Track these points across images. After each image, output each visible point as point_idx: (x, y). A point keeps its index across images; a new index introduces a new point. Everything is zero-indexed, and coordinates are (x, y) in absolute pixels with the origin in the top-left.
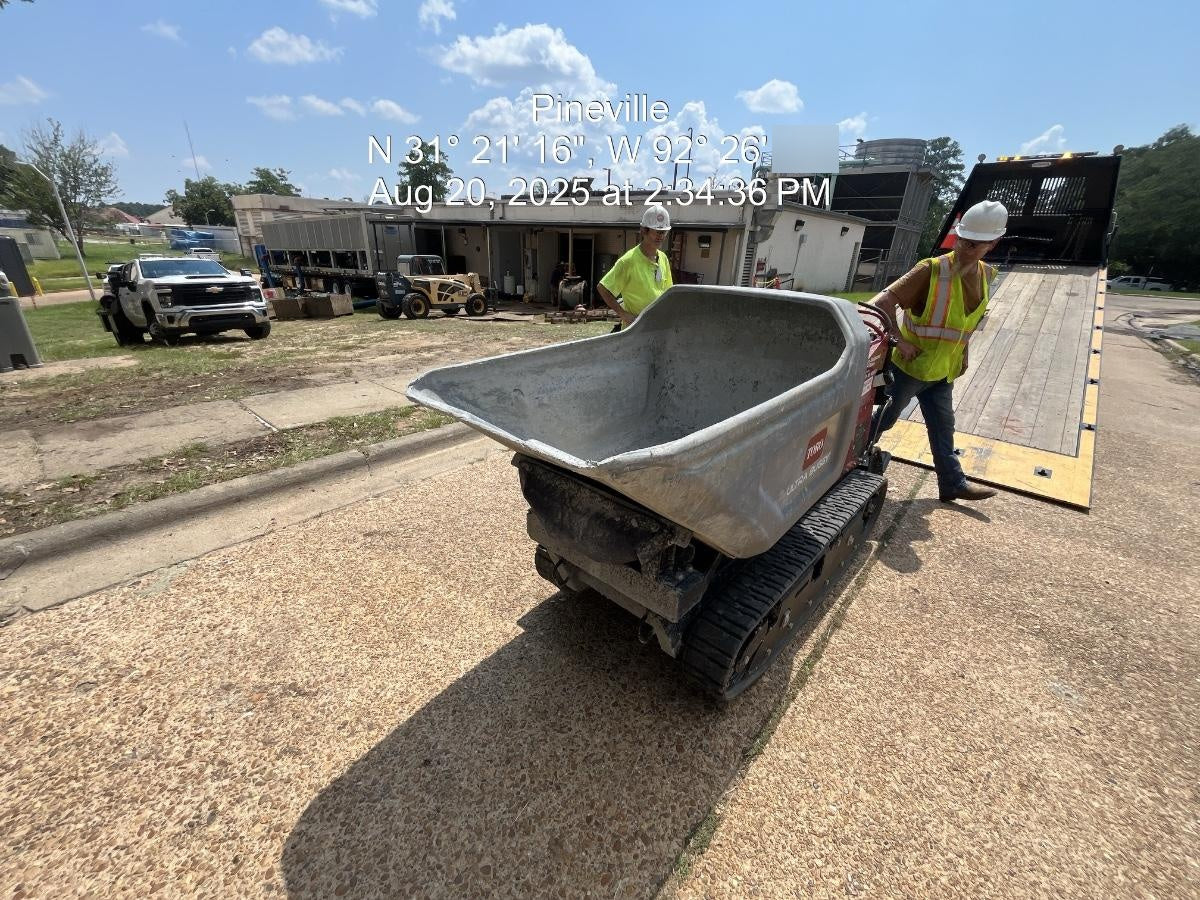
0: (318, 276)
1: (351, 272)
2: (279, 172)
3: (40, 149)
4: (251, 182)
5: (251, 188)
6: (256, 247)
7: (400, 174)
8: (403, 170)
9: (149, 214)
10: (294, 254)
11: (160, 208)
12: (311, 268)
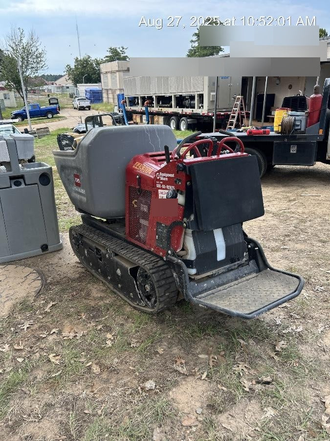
0: (159, 114)
1: (188, 111)
2: (121, 49)
3: (14, 46)
4: (107, 57)
5: (106, 60)
6: (118, 96)
7: (192, 41)
8: (195, 38)
9: (55, 80)
10: (143, 99)
11: (61, 76)
12: (155, 109)
